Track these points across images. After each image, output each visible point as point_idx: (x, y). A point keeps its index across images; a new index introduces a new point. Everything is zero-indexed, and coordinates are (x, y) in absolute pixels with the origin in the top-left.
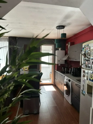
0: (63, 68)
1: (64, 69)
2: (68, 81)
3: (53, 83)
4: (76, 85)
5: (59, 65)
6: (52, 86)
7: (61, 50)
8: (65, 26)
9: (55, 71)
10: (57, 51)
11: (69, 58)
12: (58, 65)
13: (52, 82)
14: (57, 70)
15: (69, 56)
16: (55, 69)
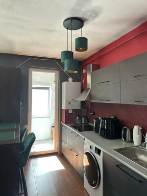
0: (77, 118)
1: (81, 119)
2: (93, 151)
3: (57, 151)
4: (118, 166)
5: (70, 112)
6: (55, 158)
7: (73, 81)
8: (86, 20)
9: (61, 125)
10: (64, 84)
11: (90, 96)
12: (67, 111)
13: (55, 147)
14: (66, 123)
15: (90, 92)
16: (61, 120)
